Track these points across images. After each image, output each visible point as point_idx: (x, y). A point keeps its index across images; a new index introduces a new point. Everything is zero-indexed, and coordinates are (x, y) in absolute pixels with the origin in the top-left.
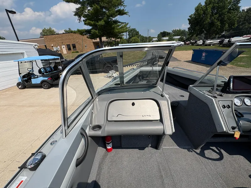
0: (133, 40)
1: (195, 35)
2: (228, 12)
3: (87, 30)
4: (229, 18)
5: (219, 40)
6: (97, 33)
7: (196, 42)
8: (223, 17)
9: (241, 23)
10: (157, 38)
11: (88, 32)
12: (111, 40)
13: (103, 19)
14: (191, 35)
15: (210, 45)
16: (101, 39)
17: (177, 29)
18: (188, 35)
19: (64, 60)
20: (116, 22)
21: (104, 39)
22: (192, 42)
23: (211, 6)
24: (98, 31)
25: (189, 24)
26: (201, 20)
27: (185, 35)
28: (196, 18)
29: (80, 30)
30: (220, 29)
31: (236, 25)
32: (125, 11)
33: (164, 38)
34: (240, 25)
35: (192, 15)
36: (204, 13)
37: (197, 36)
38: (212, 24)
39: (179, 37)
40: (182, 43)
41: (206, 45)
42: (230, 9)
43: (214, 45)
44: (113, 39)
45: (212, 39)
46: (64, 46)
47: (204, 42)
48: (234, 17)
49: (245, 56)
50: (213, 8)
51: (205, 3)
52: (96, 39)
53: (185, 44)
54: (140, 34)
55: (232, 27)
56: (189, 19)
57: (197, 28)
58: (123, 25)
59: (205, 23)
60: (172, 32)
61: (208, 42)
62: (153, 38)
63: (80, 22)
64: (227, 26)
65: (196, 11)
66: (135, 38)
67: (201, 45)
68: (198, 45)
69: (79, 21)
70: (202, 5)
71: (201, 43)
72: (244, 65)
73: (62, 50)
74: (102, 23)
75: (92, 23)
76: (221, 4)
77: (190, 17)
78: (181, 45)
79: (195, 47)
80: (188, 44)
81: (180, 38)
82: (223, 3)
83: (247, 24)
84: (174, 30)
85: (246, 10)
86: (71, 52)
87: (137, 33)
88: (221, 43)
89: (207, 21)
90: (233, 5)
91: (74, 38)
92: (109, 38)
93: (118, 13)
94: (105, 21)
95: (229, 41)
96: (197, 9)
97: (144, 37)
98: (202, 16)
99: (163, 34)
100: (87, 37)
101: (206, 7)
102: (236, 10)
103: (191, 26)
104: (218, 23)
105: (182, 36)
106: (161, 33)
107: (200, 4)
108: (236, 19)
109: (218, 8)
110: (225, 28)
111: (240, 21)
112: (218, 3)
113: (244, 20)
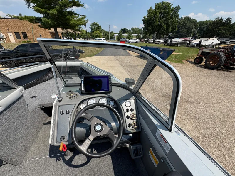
0: (95, 34)
1: (148, 34)
2: (171, 18)
3: (38, 18)
4: (172, 23)
5: (164, 40)
6: (50, 23)
7: (148, 40)
8: (168, 21)
9: (181, 28)
10: (118, 34)
11: (38, 20)
12: (68, 31)
13: (55, 8)
14: (145, 34)
15: (158, 44)
16: (56, 30)
17: (135, 28)
18: (143, 33)
19: (3, 49)
20: (71, 13)
21: (59, 30)
22: (146, 40)
23: (159, 10)
24: (51, 21)
25: (144, 24)
26: (152, 22)
27: (142, 33)
28: (149, 19)
29: (27, 17)
30: (166, 31)
31: (177, 29)
32: (80, 3)
33: (124, 34)
34: (180, 29)
35: (145, 16)
36: (154, 16)
37: (150, 35)
38: (160, 26)
39: (136, 35)
40: (138, 40)
41: (156, 43)
42: (172, 15)
43: (161, 43)
44: (70, 30)
45: (159, 39)
46: (11, 34)
47: (154, 41)
48: (175, 22)
49: (179, 53)
50: (161, 13)
51: (155, 7)
52: (50, 29)
53: (140, 41)
54: (102, 29)
55: (174, 30)
56: (143, 20)
57: (150, 28)
58: (81, 17)
59: (155, 24)
60: (131, 30)
61: (157, 41)
62: (115, 33)
63: (29, 8)
64: (170, 29)
65: (148, 14)
66: (97, 31)
67: (152, 43)
68: (150, 43)
69: (28, 6)
70: (152, 9)
71: (152, 42)
72: (176, 61)
73: (9, 38)
74: (54, 12)
75: (43, 10)
76: (166, 10)
77: (144, 18)
78: (137, 42)
79: (148, 44)
80: (143, 42)
81: (138, 35)
82: (167, 10)
83: (184, 29)
84: (132, 28)
85: (183, 18)
86: (22, 41)
87: (99, 28)
88: (166, 42)
89: (157, 24)
90: (174, 12)
91: (25, 25)
92: (66, 29)
93: (72, 4)
94: (57, 10)
95: (171, 41)
96: (149, 12)
97: (107, 32)
98: (153, 18)
99: (123, 31)
100: (39, 26)
101: (156, 11)
102: (176, 17)
103: (145, 25)
104: (165, 26)
105: (139, 34)
106: (122, 29)
107: (151, 7)
108: (176, 24)
109: (165, 13)
110: (169, 31)
111: (180, 26)
112: (164, 10)
113: (183, 26)
